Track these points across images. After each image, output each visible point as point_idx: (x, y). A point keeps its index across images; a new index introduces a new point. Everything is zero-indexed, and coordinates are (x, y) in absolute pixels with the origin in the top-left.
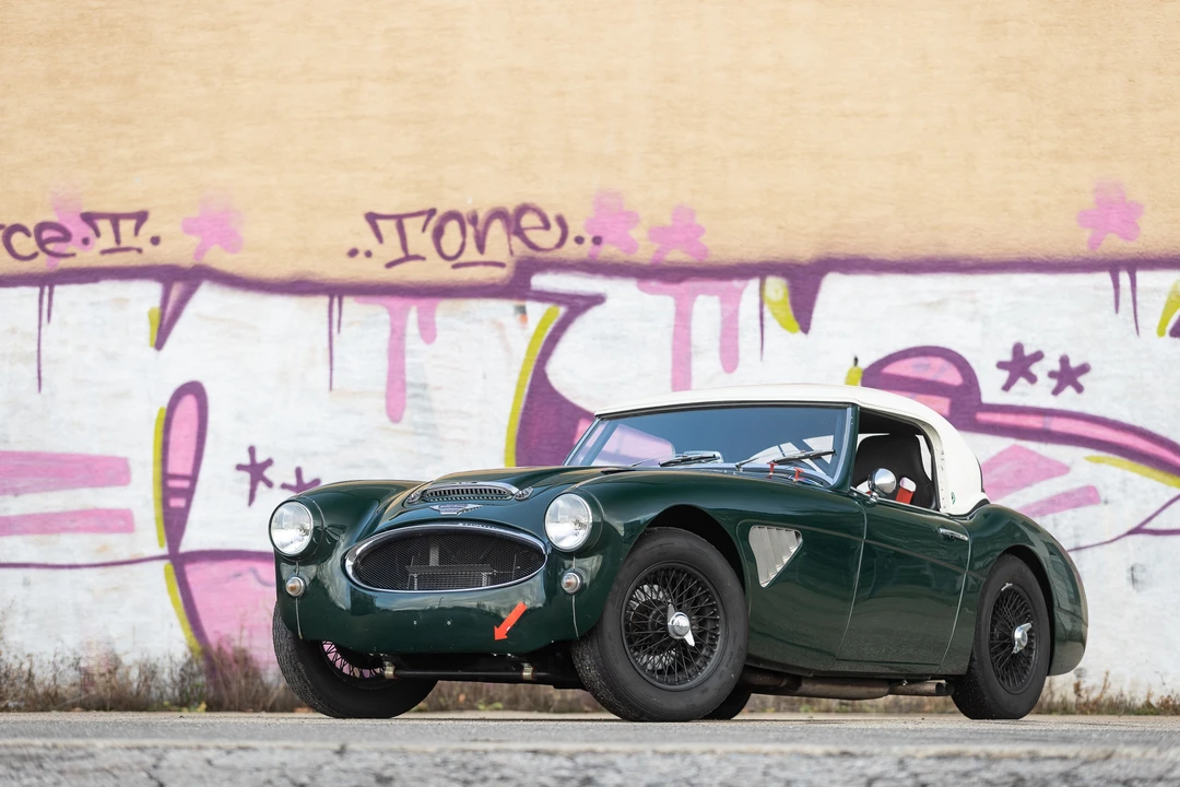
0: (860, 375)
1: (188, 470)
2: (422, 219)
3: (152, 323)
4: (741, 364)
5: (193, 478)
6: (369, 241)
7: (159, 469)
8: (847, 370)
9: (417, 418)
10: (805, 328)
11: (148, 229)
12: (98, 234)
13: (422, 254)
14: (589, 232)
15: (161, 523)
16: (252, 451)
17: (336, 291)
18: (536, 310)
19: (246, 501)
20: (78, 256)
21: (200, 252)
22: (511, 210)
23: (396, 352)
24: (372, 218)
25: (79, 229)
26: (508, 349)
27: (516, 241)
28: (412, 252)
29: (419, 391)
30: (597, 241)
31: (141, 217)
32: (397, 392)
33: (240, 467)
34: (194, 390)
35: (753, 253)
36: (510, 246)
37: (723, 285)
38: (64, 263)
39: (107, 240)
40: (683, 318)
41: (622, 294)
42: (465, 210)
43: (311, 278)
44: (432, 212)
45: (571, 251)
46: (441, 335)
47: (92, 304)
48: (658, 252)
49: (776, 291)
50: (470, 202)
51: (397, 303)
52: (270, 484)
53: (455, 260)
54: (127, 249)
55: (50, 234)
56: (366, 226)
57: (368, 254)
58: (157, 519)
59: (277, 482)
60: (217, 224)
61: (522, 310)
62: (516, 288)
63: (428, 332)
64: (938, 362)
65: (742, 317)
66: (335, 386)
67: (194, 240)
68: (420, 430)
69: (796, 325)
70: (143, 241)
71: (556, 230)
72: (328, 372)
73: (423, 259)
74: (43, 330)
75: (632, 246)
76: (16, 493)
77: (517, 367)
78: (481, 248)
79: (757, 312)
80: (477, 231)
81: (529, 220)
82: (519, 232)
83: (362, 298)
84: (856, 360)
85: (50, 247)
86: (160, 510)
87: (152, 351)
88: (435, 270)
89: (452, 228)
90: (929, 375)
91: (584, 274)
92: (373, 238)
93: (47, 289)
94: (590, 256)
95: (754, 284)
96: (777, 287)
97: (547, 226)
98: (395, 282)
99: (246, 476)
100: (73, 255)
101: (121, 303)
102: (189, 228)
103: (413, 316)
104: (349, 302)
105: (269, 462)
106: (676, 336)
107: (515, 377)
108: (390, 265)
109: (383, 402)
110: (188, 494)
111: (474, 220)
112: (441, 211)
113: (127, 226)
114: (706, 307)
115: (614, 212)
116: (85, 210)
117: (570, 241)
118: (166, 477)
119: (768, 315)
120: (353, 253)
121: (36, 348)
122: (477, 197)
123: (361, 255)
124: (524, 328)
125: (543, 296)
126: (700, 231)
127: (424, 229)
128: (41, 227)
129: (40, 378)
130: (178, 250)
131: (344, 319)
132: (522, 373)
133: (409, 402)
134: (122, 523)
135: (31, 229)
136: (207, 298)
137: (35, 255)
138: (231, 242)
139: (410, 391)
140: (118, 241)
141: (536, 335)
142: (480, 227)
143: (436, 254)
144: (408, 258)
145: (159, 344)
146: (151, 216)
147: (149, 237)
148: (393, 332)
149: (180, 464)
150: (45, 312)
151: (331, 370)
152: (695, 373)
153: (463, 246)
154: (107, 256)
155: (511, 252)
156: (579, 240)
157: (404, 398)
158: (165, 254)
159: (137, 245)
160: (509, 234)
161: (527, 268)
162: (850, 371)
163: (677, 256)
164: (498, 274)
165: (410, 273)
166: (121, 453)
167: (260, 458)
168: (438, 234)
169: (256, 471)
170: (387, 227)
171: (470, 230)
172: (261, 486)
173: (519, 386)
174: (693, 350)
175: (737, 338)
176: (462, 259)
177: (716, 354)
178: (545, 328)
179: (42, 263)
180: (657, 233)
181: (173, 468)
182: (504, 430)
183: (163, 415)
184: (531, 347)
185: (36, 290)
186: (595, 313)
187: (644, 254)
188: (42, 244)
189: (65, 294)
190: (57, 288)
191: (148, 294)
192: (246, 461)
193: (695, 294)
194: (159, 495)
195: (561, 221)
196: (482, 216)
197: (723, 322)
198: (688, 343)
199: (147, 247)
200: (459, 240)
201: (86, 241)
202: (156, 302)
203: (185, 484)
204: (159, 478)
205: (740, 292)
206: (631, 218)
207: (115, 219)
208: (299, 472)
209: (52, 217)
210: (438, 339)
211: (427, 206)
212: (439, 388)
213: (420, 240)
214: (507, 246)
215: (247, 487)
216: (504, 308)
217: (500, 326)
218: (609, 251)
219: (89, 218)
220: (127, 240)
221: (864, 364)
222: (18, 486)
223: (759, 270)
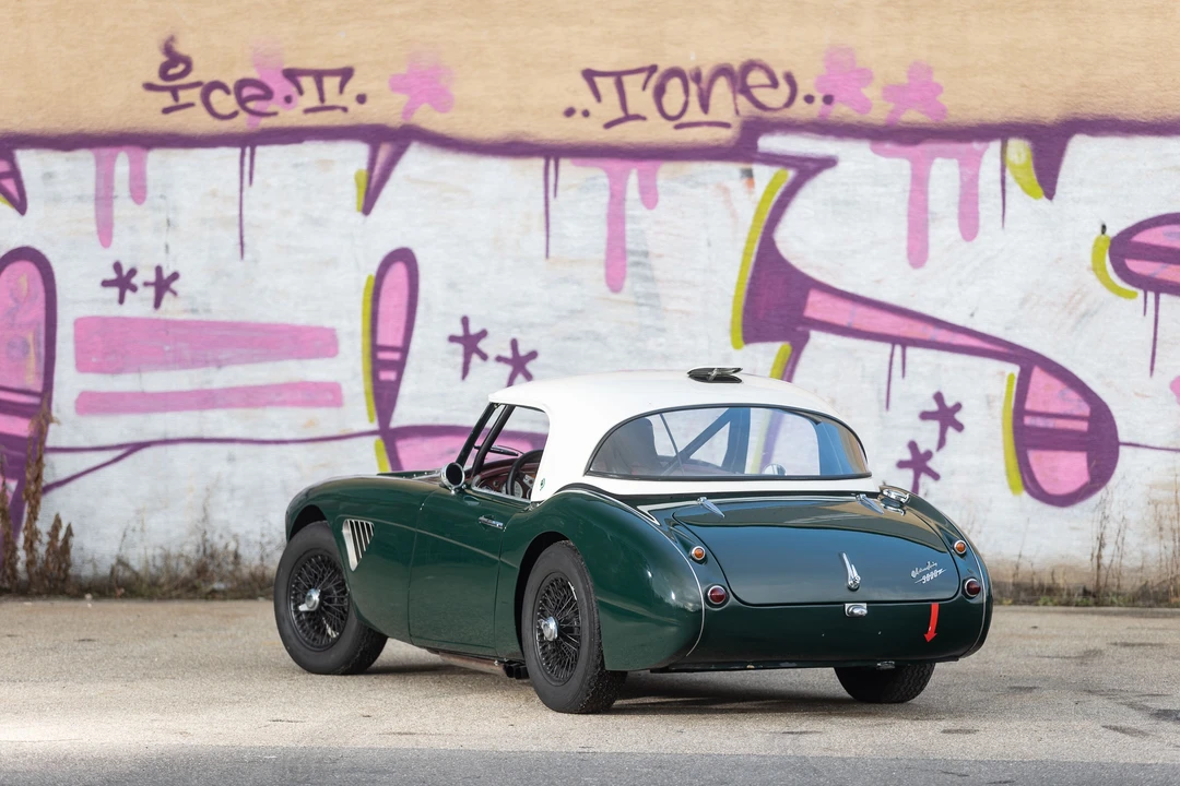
0: (1108, 244)
1: (398, 342)
2: (642, 77)
3: (358, 186)
4: (981, 231)
5: (404, 350)
6: (585, 99)
7: (368, 340)
8: (1094, 237)
9: (639, 288)
10: (1050, 193)
11: (354, 87)
12: (301, 92)
13: (643, 114)
14: (819, 90)
15: (371, 397)
16: (465, 321)
17: (552, 153)
18: (763, 173)
19: (460, 374)
20: (281, 114)
21: (408, 112)
22: (736, 67)
23: (616, 218)
24: (589, 75)
25: (281, 87)
26: (734, 215)
27: (742, 99)
28: (632, 111)
29: (642, 259)
30: (828, 100)
31: (346, 74)
32: (618, 261)
33: (453, 339)
34: (404, 257)
35: (994, 113)
36: (736, 105)
37: (963, 147)
38: (265, 123)
39: (310, 98)
40: (919, 183)
41: (854, 156)
42: (688, 67)
43: (526, 139)
44: (653, 69)
45: (800, 110)
46: (663, 200)
47: (296, 166)
48: (892, 112)
49: (1019, 155)
50: (693, 58)
51: (617, 165)
52: (484, 357)
53: (679, 122)
54: (332, 108)
55: (251, 91)
56: (583, 84)
57: (586, 114)
58: (366, 393)
59: (492, 354)
60: (426, 82)
61: (749, 174)
62: (742, 150)
63: (649, 197)
65: (982, 183)
66: (551, 254)
67: (402, 99)
68: (641, 301)
69: (1040, 190)
70: (348, 99)
71: (784, 89)
72: (543, 238)
73: (644, 118)
74: (244, 194)
75: (866, 106)
76: (219, 364)
77: (743, 234)
78: (705, 107)
79: (998, 176)
80: (700, 89)
81: (756, 78)
82: (745, 90)
83: (579, 161)
84: (1104, 227)
85: (251, 105)
86: (369, 383)
87: (360, 216)
88: (656, 131)
89: (675, 85)
91: (814, 135)
92: (591, 98)
93: (248, 150)
94: (821, 116)
95: (995, 146)
96: (1019, 150)
97: (775, 84)
98: (614, 144)
99: (459, 348)
100: (275, 114)
101: (326, 164)
102: (397, 85)
103: (633, 180)
104: (565, 164)
105: (483, 334)
106: (912, 202)
107: (742, 245)
108: (608, 125)
109: (601, 271)
110: (399, 367)
111: (697, 78)
112: (663, 67)
113: (331, 84)
114: (944, 171)
115: (845, 70)
116: (287, 66)
117: (799, 100)
118: (375, 348)
119: (1009, 178)
120: (570, 112)
121: (237, 212)
122: (702, 49)
123: (578, 115)
124: (751, 193)
125: (771, 159)
126: (938, 89)
127: (644, 88)
128: (242, 84)
129: (242, 244)
130: (386, 109)
131: (560, 183)
132: (749, 241)
133: (630, 270)
134: (330, 397)
135: (231, 86)
136: (416, 160)
137: (234, 114)
138: (441, 100)
139: (631, 259)
140: (322, 99)
141: (763, 200)
142: (704, 85)
143: (658, 114)
144: (628, 118)
145: (367, 209)
146: (357, 74)
147: (355, 94)
148: (612, 196)
149: (390, 335)
150: (247, 174)
151: (548, 236)
152: (932, 240)
153: (686, 104)
154: (310, 115)
155: (737, 112)
156: (809, 99)
157: (625, 266)
158: (371, 114)
159: (342, 104)
160: (734, 92)
161: (754, 129)
162: (1098, 240)
163: (913, 116)
164: (724, 136)
165: (630, 134)
166: (327, 324)
167: (474, 329)
168: (660, 92)
169: (470, 343)
170: (605, 84)
171: (693, 87)
172: (475, 359)
173: (746, 254)
174: (930, 217)
175: (977, 203)
176: (685, 119)
177: (955, 221)
178: (773, 193)
179: (242, 123)
180: (891, 92)
181: (381, 341)
182: (730, 300)
183: (372, 283)
184: (758, 212)
185: (237, 151)
186: (826, 176)
187: (879, 114)
188: (242, 102)
189: (267, 155)
190: (260, 150)
191: (354, 155)
192: (459, 332)
193: (932, 158)
194: (369, 367)
195: (790, 78)
196: (706, 73)
197: (962, 187)
198: (925, 209)
199: (353, 106)
200: (682, 99)
201: (288, 99)
202: (363, 165)
203: (396, 356)
204: (368, 350)
205: (980, 155)
206: (865, 76)
207: (319, 76)
208: (514, 344)
209: (253, 74)
210: (660, 203)
211: (648, 63)
212: (660, 256)
213: (640, 99)
214: (732, 107)
215: (460, 360)
216: (729, 171)
217: (726, 190)
218: (841, 111)
219: (292, 75)
220: (332, 96)
221: (1112, 232)
222: (222, 357)
223: (1000, 132)
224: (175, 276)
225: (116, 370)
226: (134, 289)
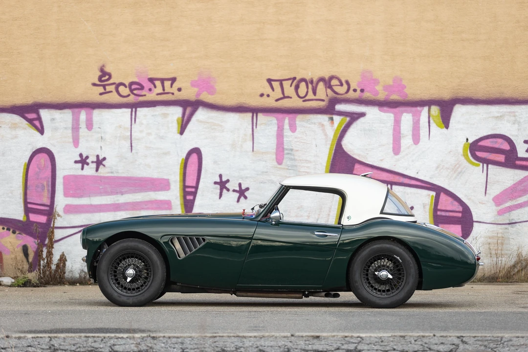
0: (469, 145)
1: (194, 185)
2: (290, 82)
3: (178, 124)
4: (421, 141)
5: (196, 188)
6: (268, 90)
7: (182, 184)
8: (464, 143)
9: (289, 163)
10: (447, 127)
11: (176, 85)
12: (155, 87)
13: (290, 96)
14: (359, 87)
15: (183, 206)
16: (221, 176)
17: (255, 111)
18: (337, 119)
19: (218, 197)
20: (147, 96)
21: (198, 94)
22: (327, 78)
23: (280, 136)
24: (270, 81)
25: (149, 85)
26: (326, 135)
27: (329, 91)
28: (286, 95)
29: (290, 152)
30: (362, 91)
31: (173, 80)
32: (280, 153)
33: (216, 183)
34: (196, 151)
35: (425, 96)
36: (327, 92)
37: (414, 109)
38: (141, 99)
39: (159, 89)
40: (397, 123)
41: (372, 112)
42: (308, 78)
43: (245, 105)
44: (294, 79)
45: (351, 95)
46: (298, 129)
47: (153, 116)
48: (387, 95)
49: (435, 112)
50: (310, 75)
51: (280, 116)
52: (228, 190)
53: (304, 98)
54: (168, 93)
55: (135, 87)
56: (267, 84)
57: (268, 96)
58: (181, 204)
59: (231, 189)
60: (205, 83)
61: (332, 119)
62: (329, 110)
63: (293, 128)
64: (500, 140)
65: (421, 122)
66: (254, 150)
67: (196, 90)
68: (290, 168)
69: (443, 125)
70: (174, 90)
71: (345, 86)
72: (252, 144)
73: (291, 98)
74: (132, 127)
75: (377, 93)
76: (122, 194)
77: (330, 142)
78: (315, 93)
79: (427, 120)
80: (313, 86)
81: (334, 82)
82: (330, 87)
83: (265, 114)
84: (467, 139)
85: (135, 92)
86: (182, 200)
87: (179, 135)
88: (296, 103)
89: (303, 85)
90: (497, 146)
91: (357, 104)
92: (270, 90)
93: (134, 110)
94: (359, 97)
95: (426, 109)
96: (435, 110)
97: (342, 85)
98: (279, 107)
99: (218, 186)
100: (145, 95)
101: (165, 115)
102: (194, 84)
103: (287, 121)
104: (260, 115)
105: (228, 181)
106: (394, 130)
107: (329, 146)
108: (277, 100)
109: (274, 156)
110: (194, 194)
111: (312, 82)
112: (298, 78)
113: (167, 84)
114: (407, 118)
115: (369, 80)
116: (149, 77)
117: (351, 91)
118: (185, 187)
119: (431, 121)
120: (262, 95)
121: (130, 134)
122: (313, 72)
123: (265, 96)
124: (332, 126)
125: (340, 113)
126: (405, 87)
127: (291, 86)
128: (132, 84)
129: (131, 146)
130: (189, 93)
131: (258, 122)
132: (332, 145)
133: (285, 156)
134: (167, 206)
135: (127, 84)
136: (201, 114)
137: (129, 95)
138: (211, 90)
139: (286, 152)
140: (164, 90)
141: (337, 129)
142: (314, 85)
143: (296, 96)
144: (285, 97)
145: (182, 132)
146: (178, 79)
147: (177, 88)
148: (278, 127)
149: (191, 182)
150: (133, 119)
151: (253, 143)
152: (402, 145)
153: (307, 92)
154: (159, 96)
155: (327, 95)
156: (355, 90)
157: (283, 155)
158: (184, 95)
159: (172, 92)
160: (326, 88)
161: (333, 102)
162: (465, 144)
163: (395, 97)
164: (322, 104)
165: (286, 103)
166: (166, 177)
167: (224, 179)
168: (297, 88)
169: (222, 185)
170: (276, 85)
171: (310, 86)
172: (225, 191)
173: (330, 149)
174: (401, 135)
175: (419, 130)
176: (307, 98)
177: (410, 137)
178: (341, 127)
179: (132, 99)
180: (387, 88)
181: (187, 184)
182: (324, 168)
183: (184, 162)
184: (335, 134)
185: (130, 110)
186: (362, 120)
187: (381, 96)
188: (132, 91)
189: (142, 112)
190: (138, 109)
191: (176, 112)
192: (218, 180)
193: (402, 113)
194: (182, 194)
195: (347, 83)
196: (315, 80)
197: (413, 124)
198: (400, 133)
199: (176, 92)
200: (306, 90)
201: (150, 90)
202: (180, 115)
203: (193, 190)
204: (182, 187)
205: (421, 112)
206: (376, 82)
207: (162, 81)
208: (240, 185)
209: (136, 80)
210: (297, 130)
211: (292, 76)
212: (297, 151)
213: (289, 90)
214: (325, 93)
215: (219, 191)
216: (324, 118)
217: (323, 125)
218: (367, 95)
219: (152, 80)
220: (168, 89)
221: (470, 141)
222: (123, 191)
223: (428, 103)
224: (104, 159)
225: (80, 196)
226: (88, 164)
